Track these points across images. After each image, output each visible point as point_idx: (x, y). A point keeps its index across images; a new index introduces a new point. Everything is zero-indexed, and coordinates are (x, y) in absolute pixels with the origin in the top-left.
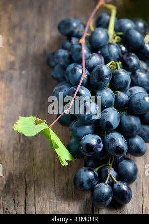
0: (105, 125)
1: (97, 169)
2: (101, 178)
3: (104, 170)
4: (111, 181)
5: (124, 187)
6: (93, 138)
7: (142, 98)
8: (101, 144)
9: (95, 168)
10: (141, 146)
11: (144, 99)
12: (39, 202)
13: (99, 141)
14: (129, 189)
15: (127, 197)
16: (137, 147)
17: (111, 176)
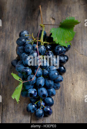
0: (39, 85)
1: (36, 103)
2: (38, 107)
3: (39, 103)
4: (42, 107)
5: (49, 109)
6: (33, 91)
7: (54, 73)
8: (36, 93)
9: (35, 103)
10: (53, 92)
11: (55, 74)
12: (8, 114)
13: (35, 92)
14: (51, 109)
15: (50, 113)
16: (52, 93)
17: (42, 105)
